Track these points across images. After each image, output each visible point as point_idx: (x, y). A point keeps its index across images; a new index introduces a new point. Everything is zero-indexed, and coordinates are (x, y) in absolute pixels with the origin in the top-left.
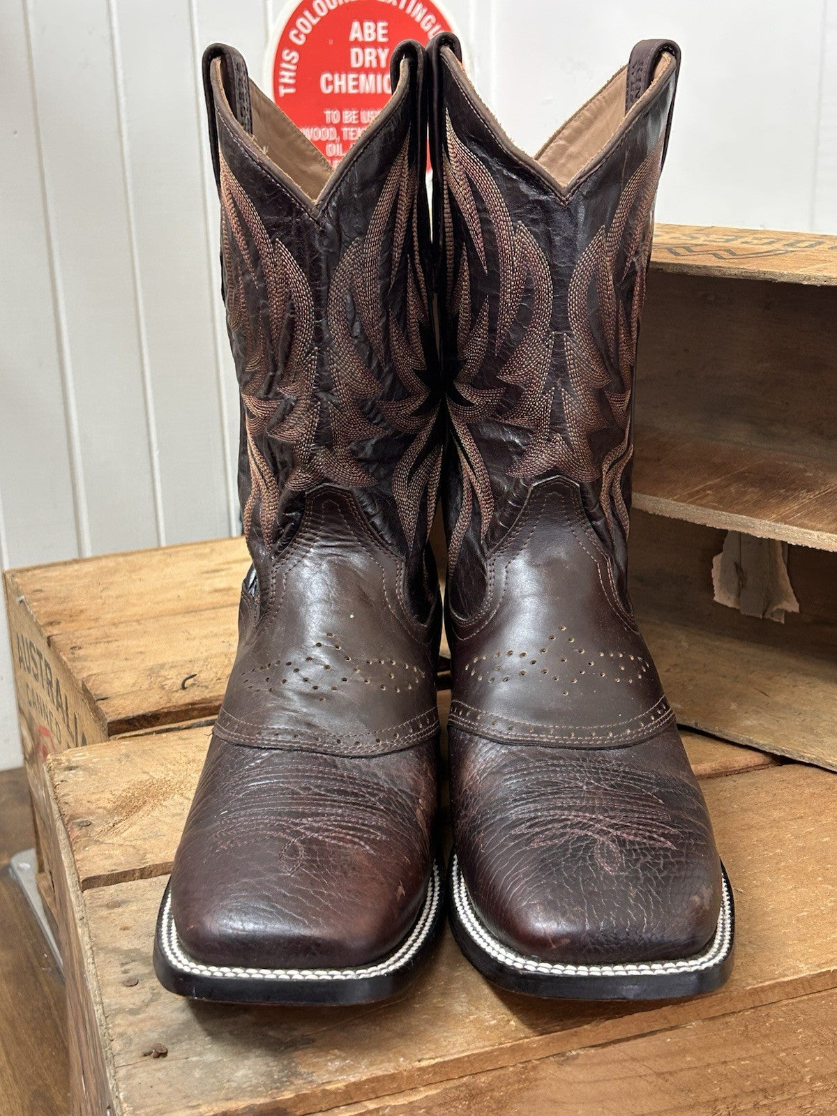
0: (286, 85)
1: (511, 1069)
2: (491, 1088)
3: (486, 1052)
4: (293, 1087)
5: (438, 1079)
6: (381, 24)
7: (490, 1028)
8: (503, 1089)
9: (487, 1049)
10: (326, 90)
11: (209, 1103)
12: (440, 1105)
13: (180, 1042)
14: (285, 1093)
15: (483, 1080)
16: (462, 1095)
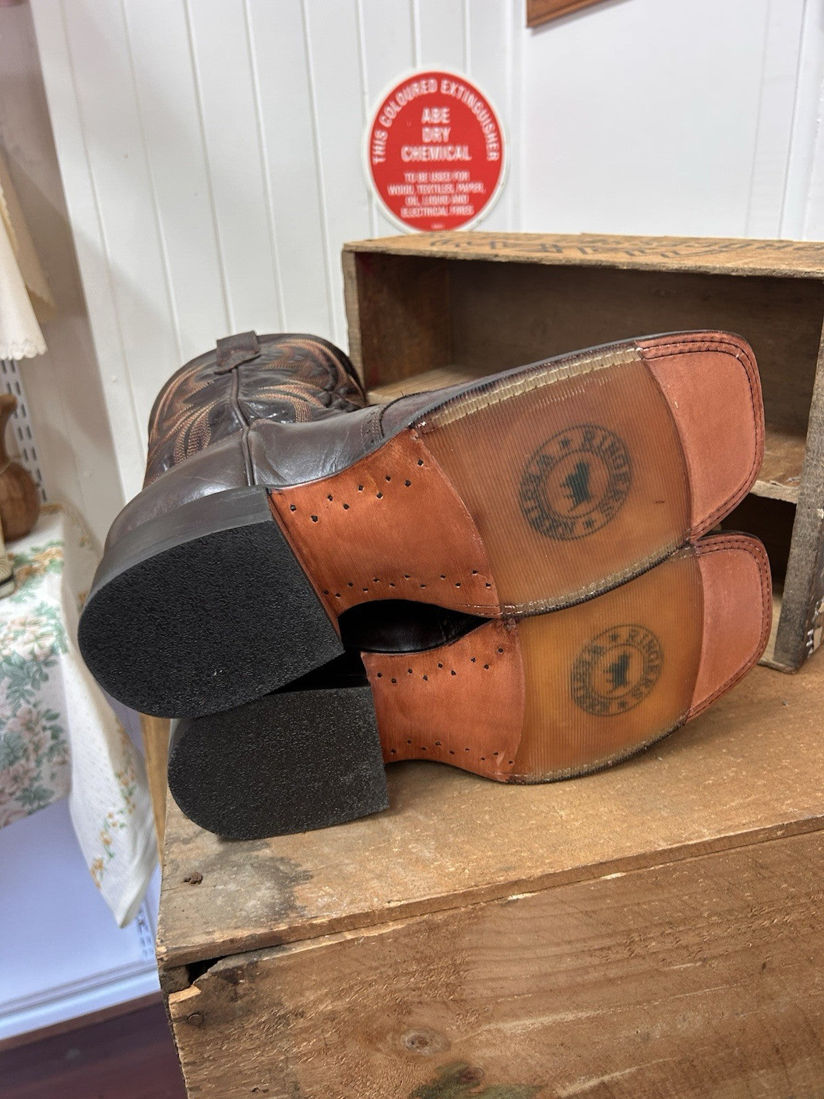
0: (379, 156)
1: (463, 910)
2: (446, 923)
3: (443, 897)
4: (288, 920)
5: (404, 916)
6: (445, 110)
7: (448, 875)
8: (456, 924)
9: (443, 895)
10: (406, 159)
11: (221, 929)
12: (405, 936)
13: (213, 870)
14: (281, 925)
15: (439, 917)
16: (423, 929)
